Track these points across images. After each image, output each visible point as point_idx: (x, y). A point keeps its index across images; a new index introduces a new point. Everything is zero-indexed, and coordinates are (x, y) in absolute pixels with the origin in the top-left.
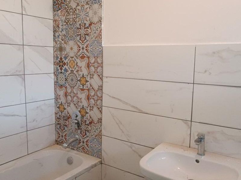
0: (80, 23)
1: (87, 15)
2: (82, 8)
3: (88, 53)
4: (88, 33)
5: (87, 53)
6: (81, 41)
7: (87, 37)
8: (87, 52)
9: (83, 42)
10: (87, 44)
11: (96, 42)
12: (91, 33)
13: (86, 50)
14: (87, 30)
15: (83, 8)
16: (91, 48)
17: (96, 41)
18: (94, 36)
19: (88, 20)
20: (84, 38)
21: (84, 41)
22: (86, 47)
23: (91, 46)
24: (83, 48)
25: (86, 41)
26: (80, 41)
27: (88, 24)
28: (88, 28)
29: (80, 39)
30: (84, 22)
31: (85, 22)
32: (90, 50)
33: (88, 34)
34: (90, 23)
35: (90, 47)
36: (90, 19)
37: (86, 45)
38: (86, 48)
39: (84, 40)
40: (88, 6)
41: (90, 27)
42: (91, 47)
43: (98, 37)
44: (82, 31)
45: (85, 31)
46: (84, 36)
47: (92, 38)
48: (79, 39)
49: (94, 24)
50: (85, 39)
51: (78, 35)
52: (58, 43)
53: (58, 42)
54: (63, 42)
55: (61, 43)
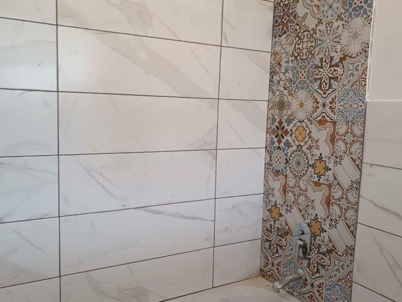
0: (321, 56)
1: (337, 40)
2: (327, 27)
3: (335, 114)
4: (336, 76)
5: (332, 115)
6: (322, 90)
7: (335, 84)
8: (332, 111)
9: (325, 93)
10: (333, 96)
11: (351, 93)
12: (342, 75)
13: (331, 108)
14: (335, 70)
15: (329, 28)
16: (340, 104)
17: (353, 90)
18: (348, 82)
19: (338, 51)
20: (328, 85)
21: (328, 90)
22: (331, 103)
23: (342, 100)
24: (324, 105)
25: (330, 90)
26: (319, 91)
27: (339, 58)
28: (338, 66)
29: (320, 87)
30: (329, 54)
31: (332, 54)
32: (339, 109)
33: (336, 79)
34: (342, 56)
35: (339, 102)
36: (343, 47)
37: (330, 99)
38: (330, 105)
39: (327, 88)
40: (340, 23)
41: (342, 63)
42: (342, 103)
43: (357, 83)
44: (325, 73)
45: (331, 72)
46: (328, 81)
47: (344, 86)
48: (316, 87)
49: (350, 57)
50: (330, 87)
51: (316, 80)
52: (276, 95)
53: (277, 93)
54: (286, 92)
55: (282, 95)
